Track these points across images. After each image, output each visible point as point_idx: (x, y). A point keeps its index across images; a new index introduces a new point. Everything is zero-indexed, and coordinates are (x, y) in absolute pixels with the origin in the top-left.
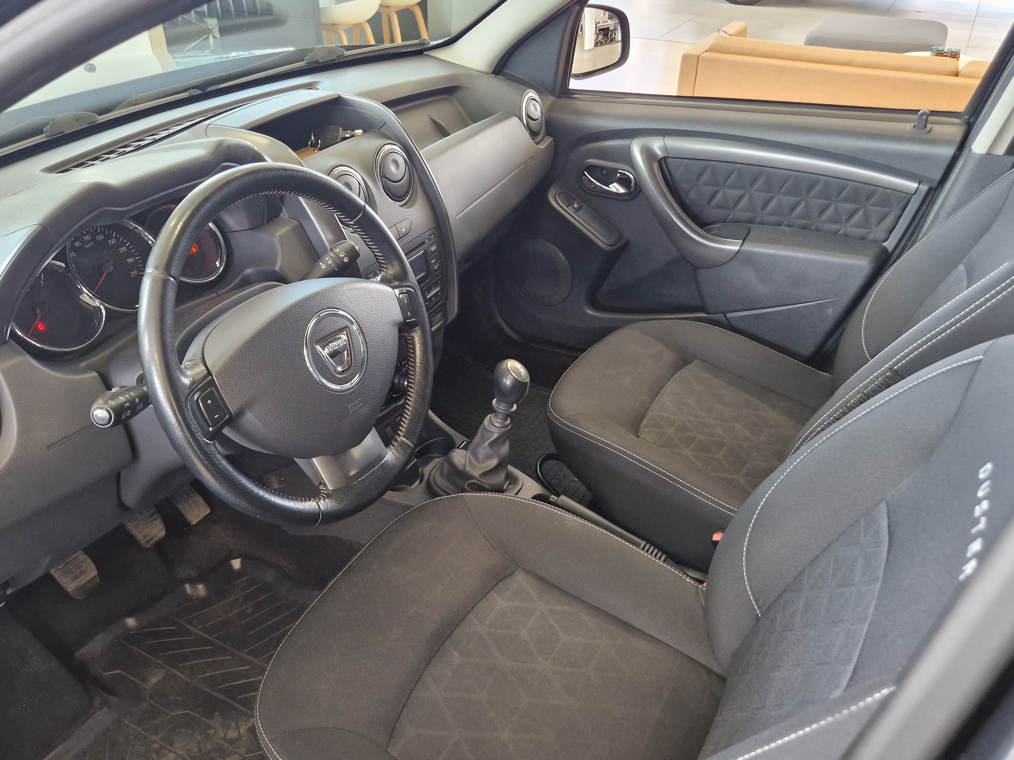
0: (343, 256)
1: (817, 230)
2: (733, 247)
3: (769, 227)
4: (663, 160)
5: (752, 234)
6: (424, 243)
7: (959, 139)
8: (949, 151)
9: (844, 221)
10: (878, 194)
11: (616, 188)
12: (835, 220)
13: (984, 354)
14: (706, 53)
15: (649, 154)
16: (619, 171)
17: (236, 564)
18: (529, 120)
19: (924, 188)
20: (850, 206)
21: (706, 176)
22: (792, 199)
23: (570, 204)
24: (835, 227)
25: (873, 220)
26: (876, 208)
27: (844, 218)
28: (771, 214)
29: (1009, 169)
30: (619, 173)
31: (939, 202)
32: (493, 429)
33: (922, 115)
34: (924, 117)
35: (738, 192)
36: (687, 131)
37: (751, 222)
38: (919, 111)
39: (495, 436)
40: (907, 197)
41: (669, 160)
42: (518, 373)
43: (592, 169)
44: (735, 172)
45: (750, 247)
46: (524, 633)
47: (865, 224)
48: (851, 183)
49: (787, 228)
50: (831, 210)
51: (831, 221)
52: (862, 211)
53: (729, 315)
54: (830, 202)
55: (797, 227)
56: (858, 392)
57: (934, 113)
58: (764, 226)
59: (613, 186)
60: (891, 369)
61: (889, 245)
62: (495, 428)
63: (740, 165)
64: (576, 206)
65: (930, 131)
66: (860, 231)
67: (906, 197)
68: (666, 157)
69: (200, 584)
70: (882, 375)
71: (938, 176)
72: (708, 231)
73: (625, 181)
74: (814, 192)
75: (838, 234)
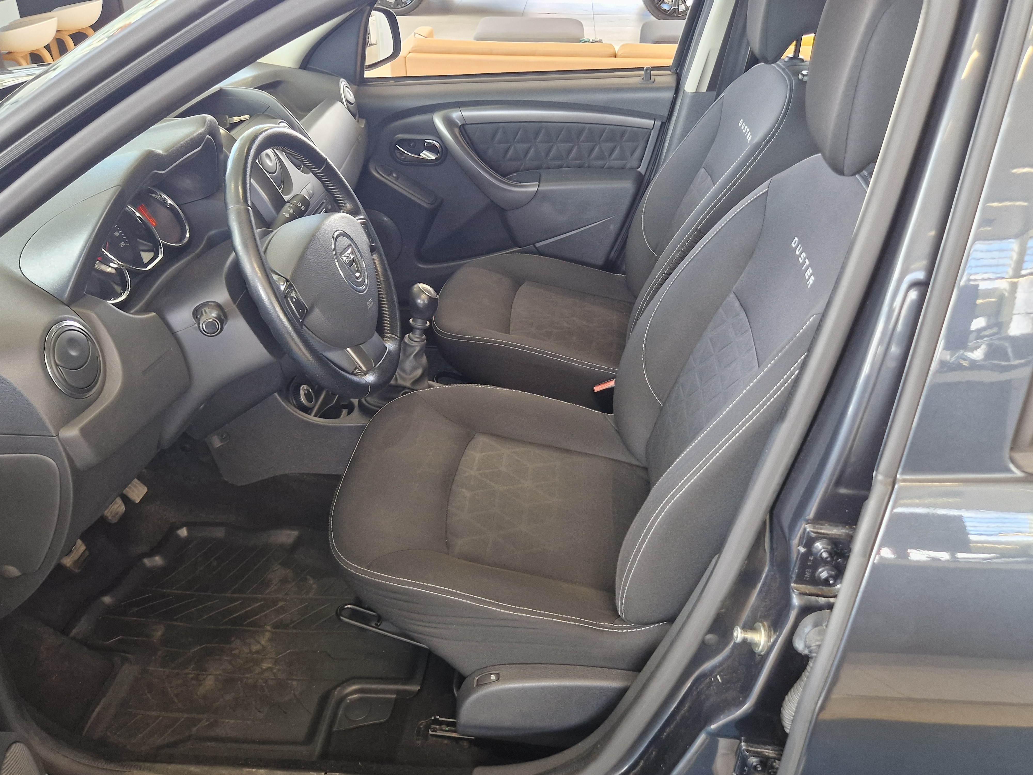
0: (300, 205)
1: (589, 167)
2: (532, 188)
3: (555, 170)
4: (461, 127)
5: (543, 177)
6: (323, 203)
7: (674, 85)
8: (670, 95)
9: (607, 156)
10: (628, 133)
11: (427, 155)
12: (601, 157)
13: (768, 188)
14: (410, 54)
15: (449, 123)
16: (426, 141)
17: (183, 532)
18: (349, 104)
19: (658, 123)
20: (610, 145)
21: (499, 136)
22: (567, 145)
23: (390, 174)
24: (600, 163)
25: (628, 153)
26: (628, 143)
27: (607, 155)
28: (554, 159)
29: (714, 100)
30: (427, 142)
31: (670, 132)
32: (414, 344)
33: (647, 70)
34: (649, 71)
35: (525, 146)
36: (477, 101)
37: (539, 168)
38: (644, 68)
39: (417, 349)
40: (649, 131)
41: (467, 127)
42: (429, 292)
43: (402, 142)
44: (521, 130)
45: (544, 187)
46: (503, 469)
47: (622, 157)
48: (608, 126)
49: (567, 169)
50: (597, 149)
51: (597, 158)
52: (618, 148)
53: (538, 245)
54: (595, 143)
55: (574, 167)
56: (678, 251)
57: (654, 68)
58: (549, 170)
59: (423, 154)
60: (696, 229)
61: (642, 170)
62: (415, 343)
63: (524, 123)
64: (394, 175)
65: (654, 82)
66: (619, 163)
67: (647, 132)
68: (464, 124)
69: (157, 556)
70: (691, 235)
71: (666, 113)
72: (510, 179)
73: (432, 148)
74: (582, 138)
75: (605, 168)
